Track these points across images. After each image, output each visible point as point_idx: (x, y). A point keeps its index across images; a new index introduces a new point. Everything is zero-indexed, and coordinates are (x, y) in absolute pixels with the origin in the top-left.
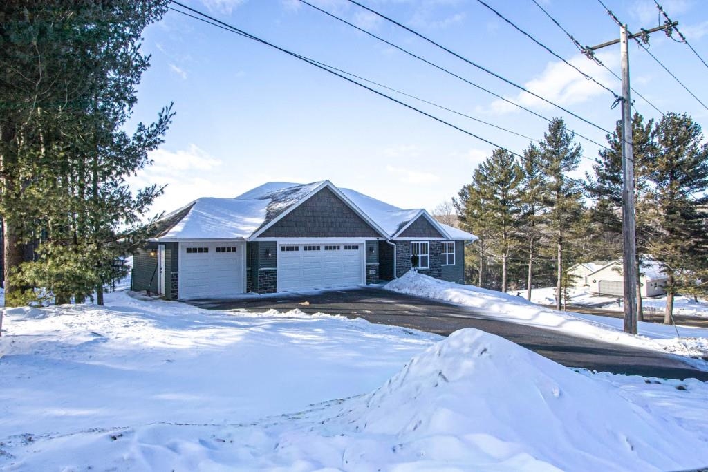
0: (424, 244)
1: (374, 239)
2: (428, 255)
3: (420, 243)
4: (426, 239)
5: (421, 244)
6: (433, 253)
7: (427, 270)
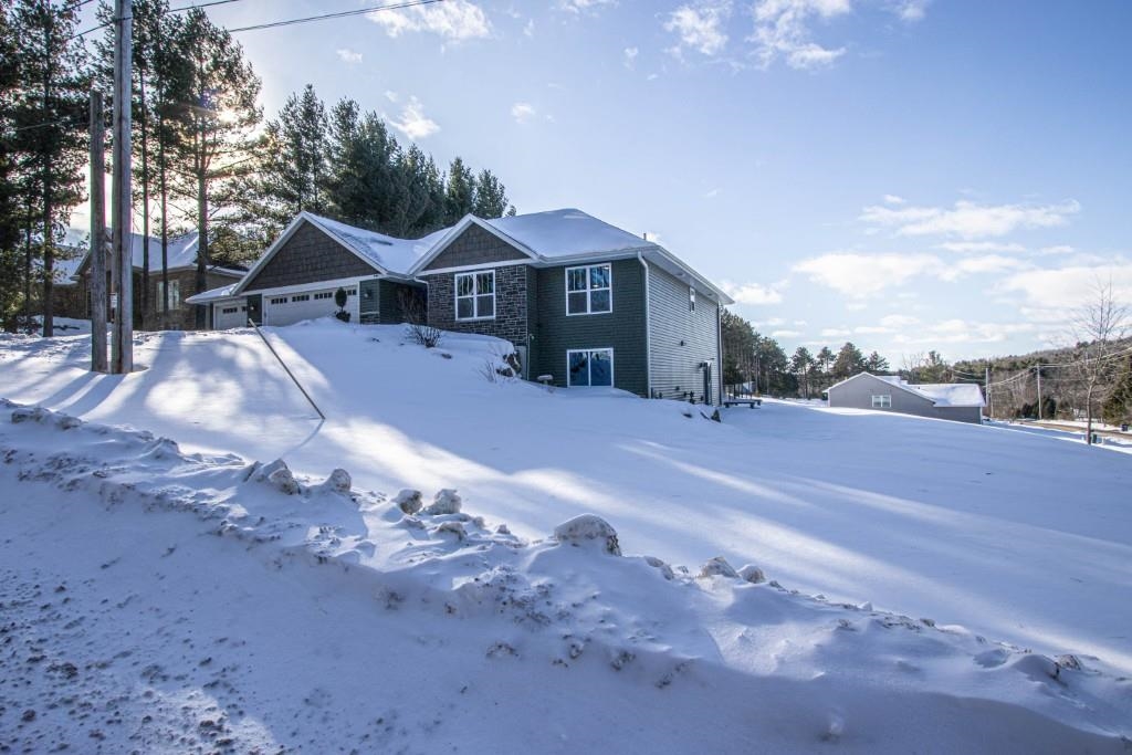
0: (485, 276)
1: (371, 277)
2: (494, 294)
3: (475, 274)
4: (489, 267)
5: (478, 276)
6: (503, 289)
7: (492, 321)
